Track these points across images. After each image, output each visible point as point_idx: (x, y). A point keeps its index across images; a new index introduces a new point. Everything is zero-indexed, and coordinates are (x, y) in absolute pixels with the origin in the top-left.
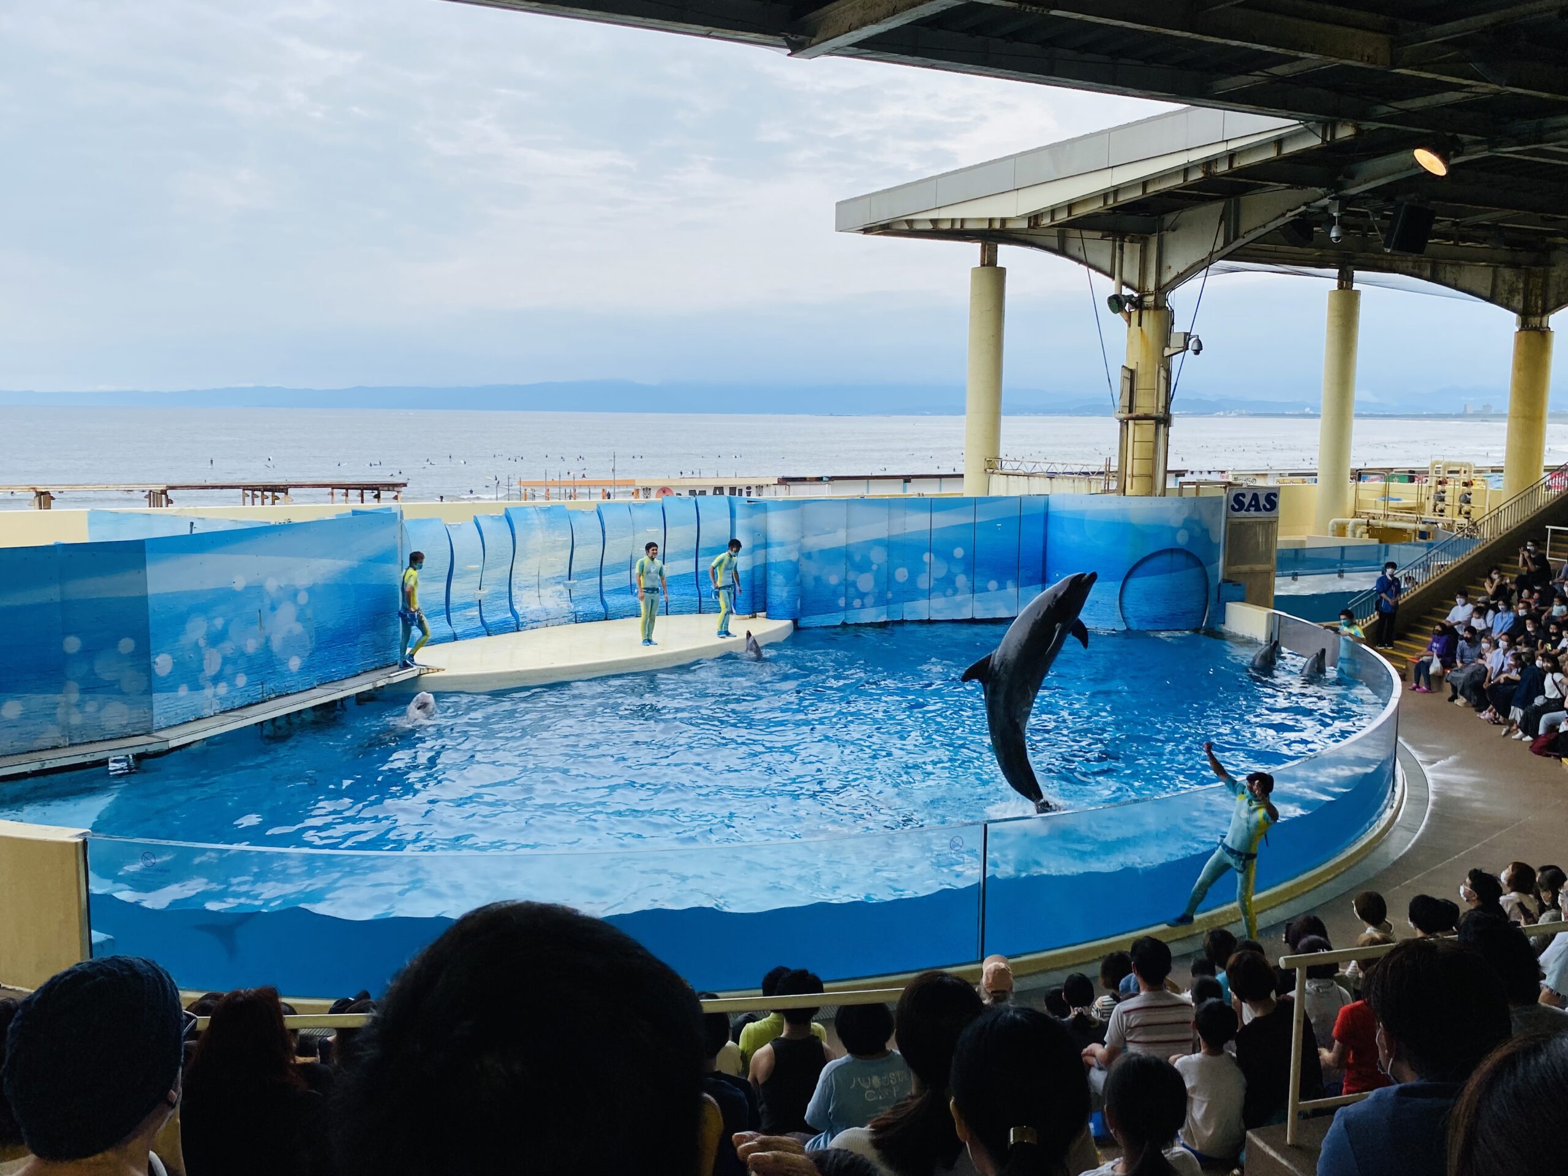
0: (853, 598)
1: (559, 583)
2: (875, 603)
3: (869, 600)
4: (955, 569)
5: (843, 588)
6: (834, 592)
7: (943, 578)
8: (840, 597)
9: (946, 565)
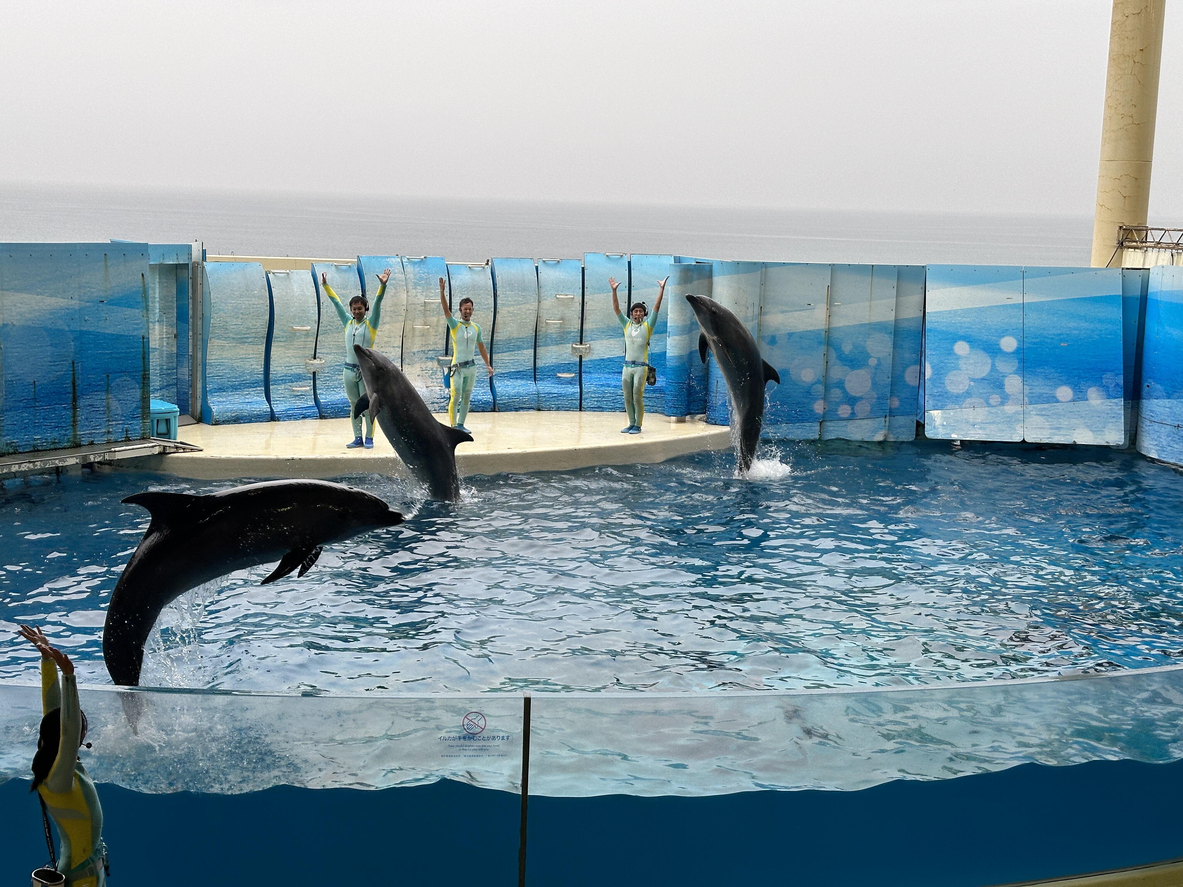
0: (838, 404)
1: (432, 359)
2: (871, 411)
3: (863, 407)
4: (1003, 367)
5: (821, 388)
6: (808, 392)
7: (983, 379)
8: (817, 399)
9: (989, 361)
